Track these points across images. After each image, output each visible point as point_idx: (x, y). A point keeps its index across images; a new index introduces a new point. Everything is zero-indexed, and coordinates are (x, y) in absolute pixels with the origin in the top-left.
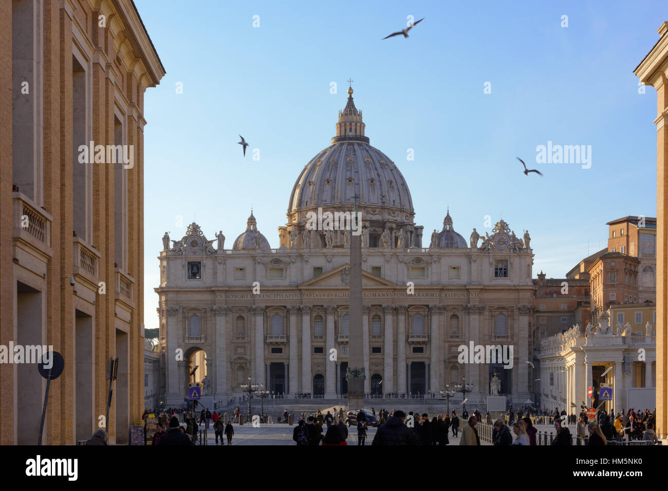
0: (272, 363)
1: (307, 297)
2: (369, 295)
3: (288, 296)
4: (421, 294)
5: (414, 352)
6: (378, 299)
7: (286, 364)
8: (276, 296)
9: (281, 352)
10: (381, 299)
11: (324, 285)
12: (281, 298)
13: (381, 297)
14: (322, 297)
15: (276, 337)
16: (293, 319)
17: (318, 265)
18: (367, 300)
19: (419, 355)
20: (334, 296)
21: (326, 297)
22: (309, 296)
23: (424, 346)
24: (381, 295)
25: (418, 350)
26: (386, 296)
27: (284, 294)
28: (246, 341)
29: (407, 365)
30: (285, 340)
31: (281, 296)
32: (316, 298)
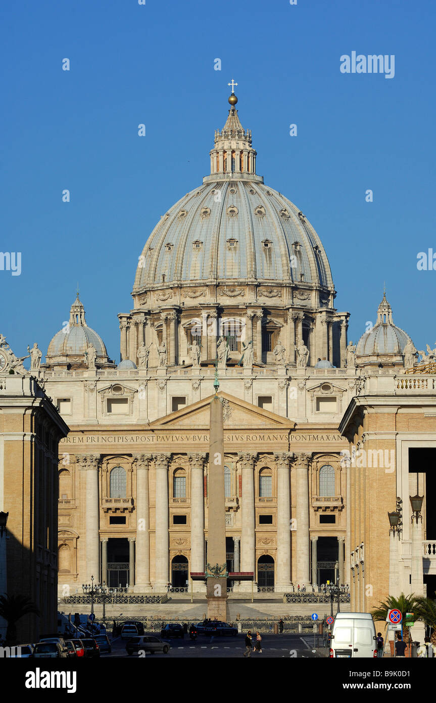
0: (109, 539)
1: (163, 442)
2: (254, 438)
3: (135, 440)
4: (331, 436)
5: (321, 522)
6: (269, 443)
7: (131, 540)
8: (117, 439)
9: (124, 523)
10: (272, 443)
11: (186, 422)
12: (124, 443)
13: (272, 441)
14: (185, 441)
15: (116, 501)
16: (141, 473)
17: (178, 394)
18: (250, 446)
19: (328, 526)
20: (202, 439)
21: (191, 441)
22: (165, 439)
23: (336, 513)
24: (271, 437)
25: (327, 519)
26: (279, 440)
27: (129, 437)
28: (71, 506)
29: (311, 543)
30: (129, 505)
31: (124, 440)
32: (176, 442)
